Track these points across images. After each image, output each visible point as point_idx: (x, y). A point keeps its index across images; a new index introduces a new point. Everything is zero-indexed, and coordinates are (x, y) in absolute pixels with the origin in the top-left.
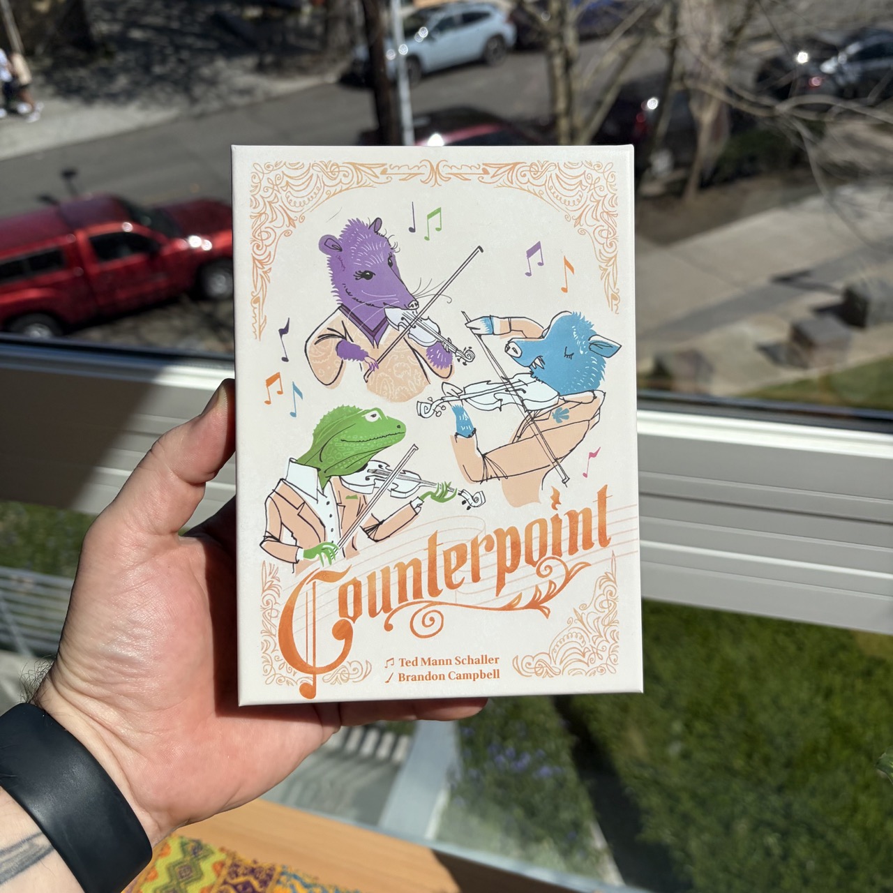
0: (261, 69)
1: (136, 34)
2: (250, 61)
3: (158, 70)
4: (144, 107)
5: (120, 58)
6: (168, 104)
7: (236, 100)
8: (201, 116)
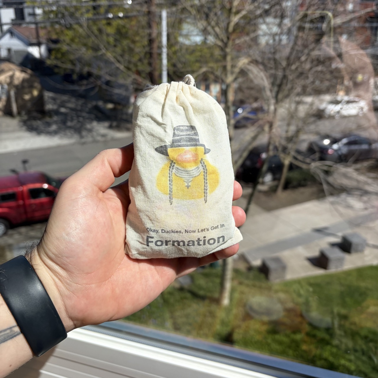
0: (111, 127)
1: (63, 110)
2: (107, 124)
3: (69, 124)
4: (61, 138)
5: (55, 118)
6: (71, 137)
7: (99, 138)
8: (84, 144)
